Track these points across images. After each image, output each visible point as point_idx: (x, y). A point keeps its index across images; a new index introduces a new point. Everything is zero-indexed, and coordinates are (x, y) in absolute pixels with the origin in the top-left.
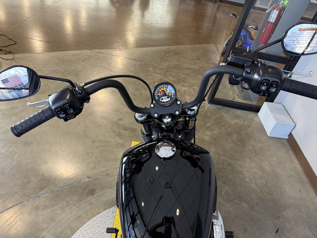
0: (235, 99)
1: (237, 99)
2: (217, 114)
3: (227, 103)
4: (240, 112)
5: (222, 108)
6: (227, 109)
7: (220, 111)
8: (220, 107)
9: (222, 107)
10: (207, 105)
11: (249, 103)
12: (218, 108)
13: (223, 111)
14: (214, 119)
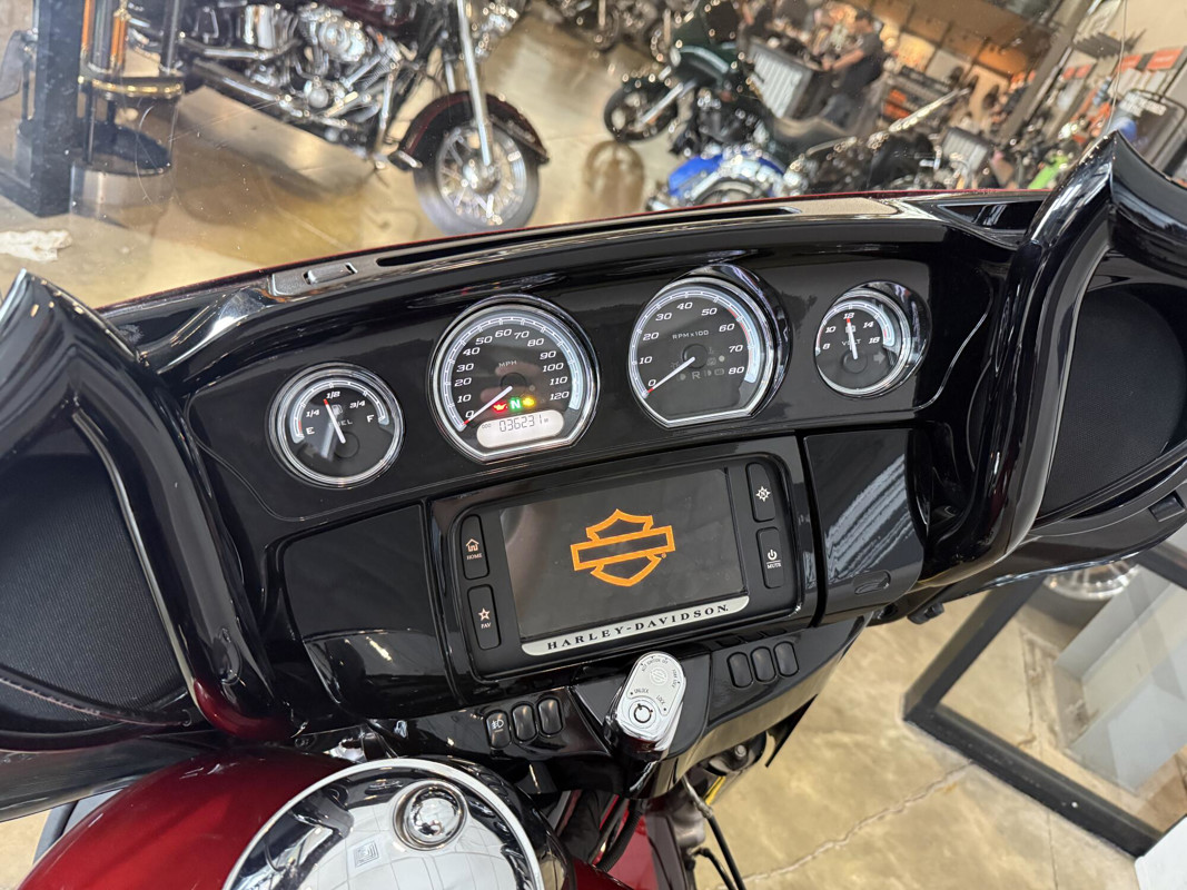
0: (1035, 743)
1: (1046, 746)
2: (932, 791)
3: (992, 751)
4: (1048, 822)
5: (962, 768)
6: (984, 783)
7: (952, 780)
8: (954, 756)
9: (964, 761)
10: (895, 726)
11: (1102, 789)
12: (941, 760)
13: (962, 783)
14: (905, 812)
